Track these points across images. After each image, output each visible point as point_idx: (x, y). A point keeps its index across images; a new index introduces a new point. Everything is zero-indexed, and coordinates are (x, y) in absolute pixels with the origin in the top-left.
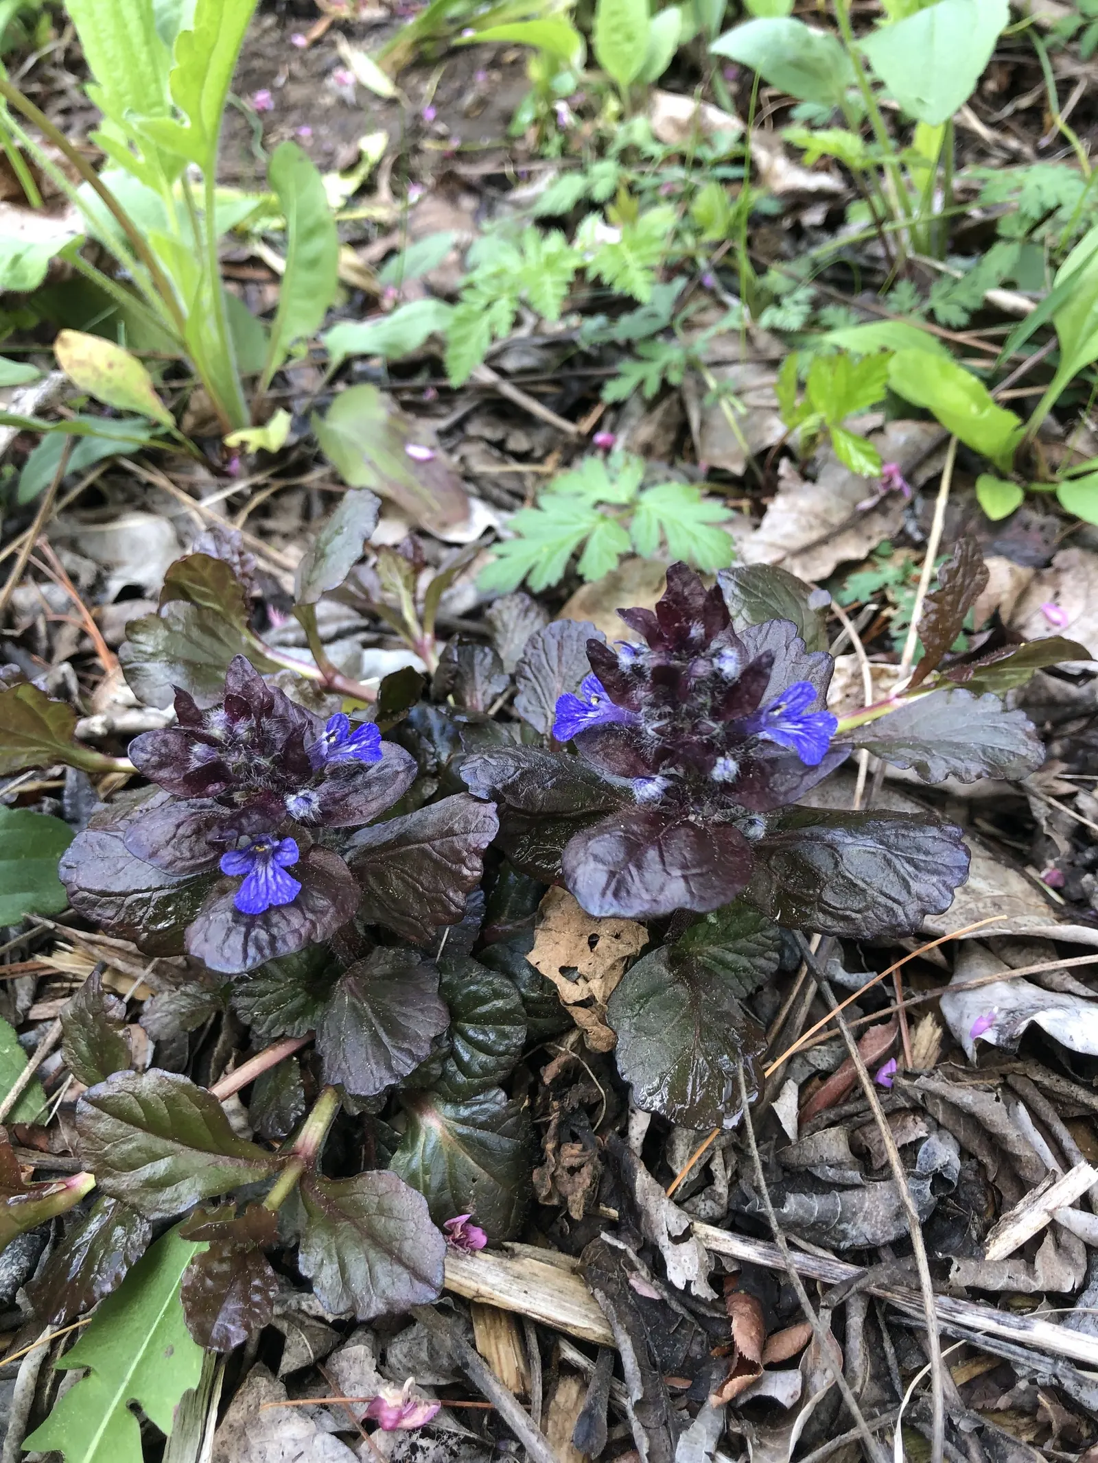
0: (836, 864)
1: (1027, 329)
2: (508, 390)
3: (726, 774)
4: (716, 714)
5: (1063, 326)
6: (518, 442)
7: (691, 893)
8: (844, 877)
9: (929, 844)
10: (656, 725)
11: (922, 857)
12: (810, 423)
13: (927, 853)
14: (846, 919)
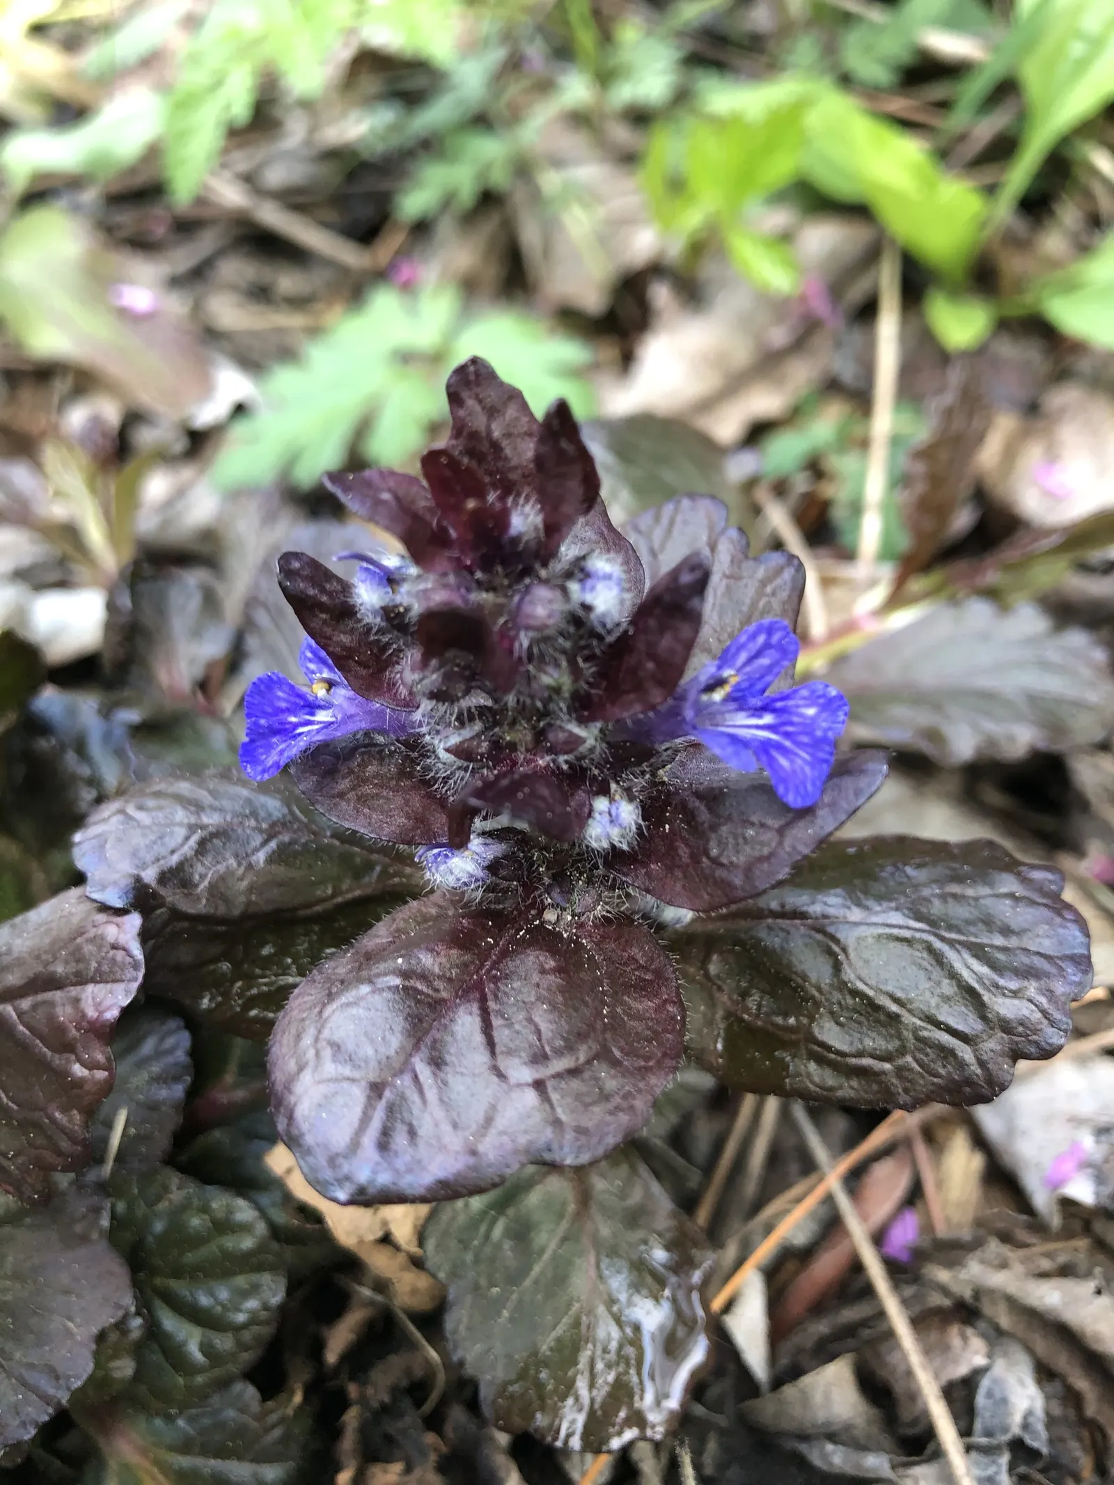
0: (837, 967)
1: (973, 90)
2: (273, 217)
3: (615, 833)
4: (584, 707)
5: (1032, 76)
6: (288, 281)
7: (557, 1123)
8: (855, 993)
9: (1005, 911)
10: (454, 740)
11: (999, 941)
12: (692, 219)
13: (1006, 931)
14: (862, 1072)
